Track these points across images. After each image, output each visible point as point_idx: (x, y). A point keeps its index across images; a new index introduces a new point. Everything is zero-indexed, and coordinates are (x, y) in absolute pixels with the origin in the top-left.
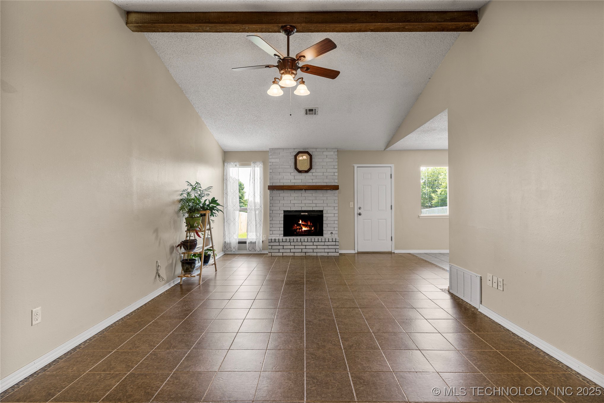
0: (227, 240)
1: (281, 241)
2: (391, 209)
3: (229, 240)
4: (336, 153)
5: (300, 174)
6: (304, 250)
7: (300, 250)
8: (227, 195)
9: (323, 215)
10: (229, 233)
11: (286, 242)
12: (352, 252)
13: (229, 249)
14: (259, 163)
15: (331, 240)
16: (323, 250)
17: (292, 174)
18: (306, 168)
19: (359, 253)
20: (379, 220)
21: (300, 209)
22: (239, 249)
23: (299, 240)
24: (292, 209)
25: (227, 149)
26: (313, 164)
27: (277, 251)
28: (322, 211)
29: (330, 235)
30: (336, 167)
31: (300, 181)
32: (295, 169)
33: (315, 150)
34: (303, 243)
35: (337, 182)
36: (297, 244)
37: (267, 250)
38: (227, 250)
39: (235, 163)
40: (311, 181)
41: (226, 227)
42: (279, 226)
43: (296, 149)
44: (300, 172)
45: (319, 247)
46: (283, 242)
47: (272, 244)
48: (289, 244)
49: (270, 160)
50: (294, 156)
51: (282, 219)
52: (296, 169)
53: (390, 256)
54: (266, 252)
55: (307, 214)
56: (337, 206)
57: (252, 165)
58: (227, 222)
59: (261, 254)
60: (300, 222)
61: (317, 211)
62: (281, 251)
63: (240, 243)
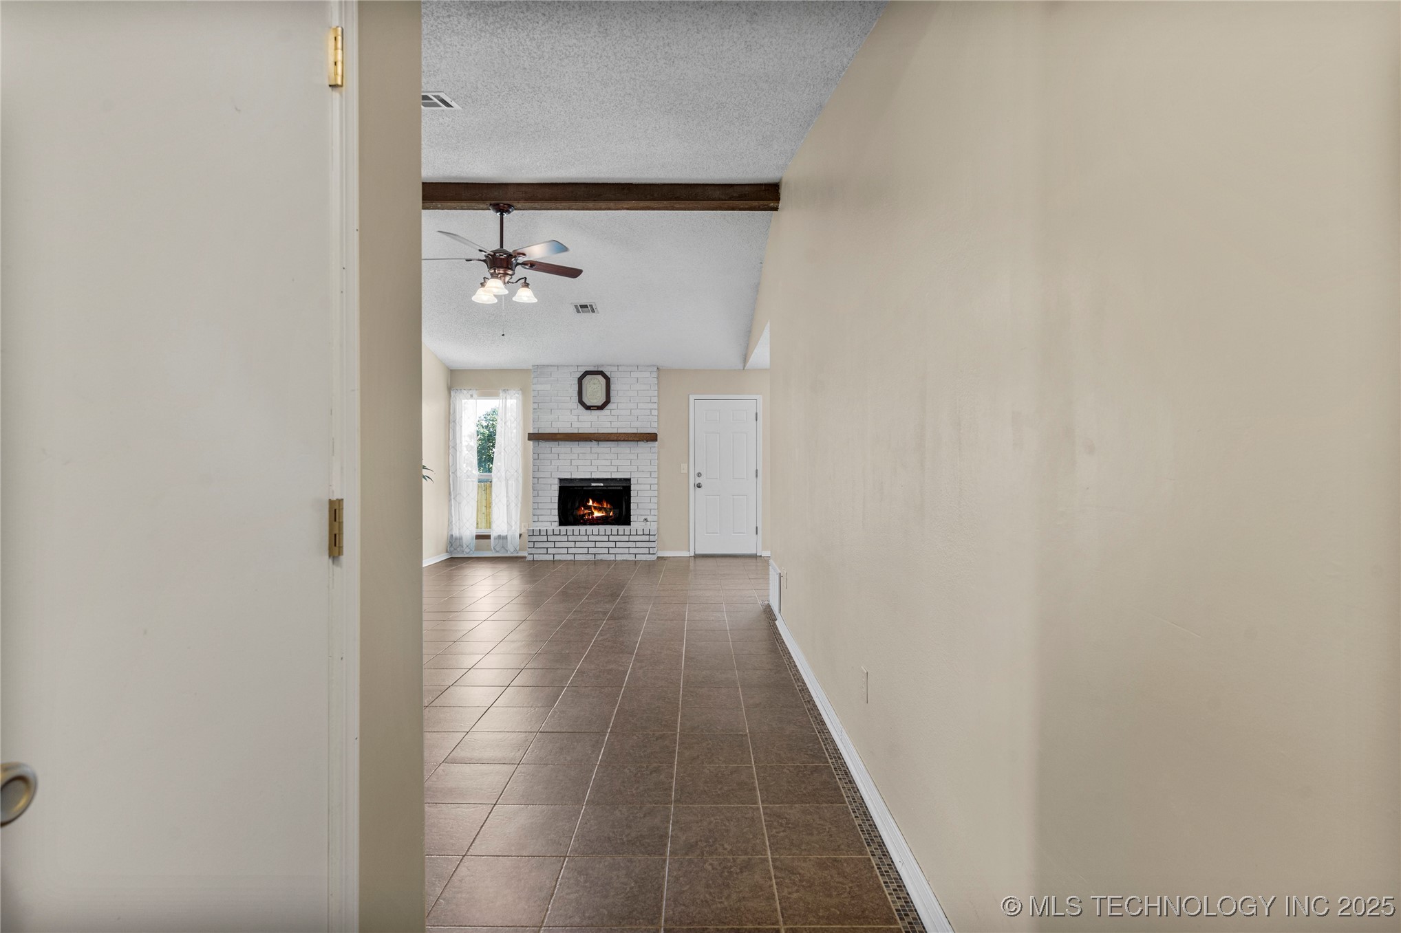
0: (456, 533)
1: (550, 532)
2: (757, 476)
3: (459, 533)
4: (655, 375)
5: (589, 411)
6: (591, 551)
7: (585, 551)
8: (456, 450)
9: (630, 487)
10: (459, 519)
11: (560, 535)
12: (685, 554)
13: (458, 549)
14: (514, 392)
15: (640, 532)
16: (626, 551)
17: (575, 412)
18: (600, 400)
19: (696, 556)
20: (735, 497)
21: (588, 476)
22: (477, 549)
23: (583, 532)
24: (573, 477)
25: (455, 366)
26: (612, 393)
27: (544, 551)
28: (629, 480)
29: (643, 524)
30: (655, 399)
31: (588, 425)
32: (579, 402)
33: (615, 369)
34: (591, 538)
35: (656, 426)
36: (579, 538)
37: (525, 550)
38: (455, 551)
39: (471, 392)
40: (608, 425)
41: (453, 508)
42: (550, 506)
43: (582, 366)
44: (588, 408)
45: (618, 544)
46: (553, 535)
47: (534, 539)
48: (565, 538)
49: (534, 387)
50: (577, 379)
51: (557, 494)
52: (581, 402)
53: (754, 560)
54: (524, 554)
55: (602, 485)
56: (656, 470)
57: (501, 394)
58: (454, 498)
59: (517, 557)
60: (591, 503)
61: (621, 480)
62: (550, 551)
63: (478, 537)
